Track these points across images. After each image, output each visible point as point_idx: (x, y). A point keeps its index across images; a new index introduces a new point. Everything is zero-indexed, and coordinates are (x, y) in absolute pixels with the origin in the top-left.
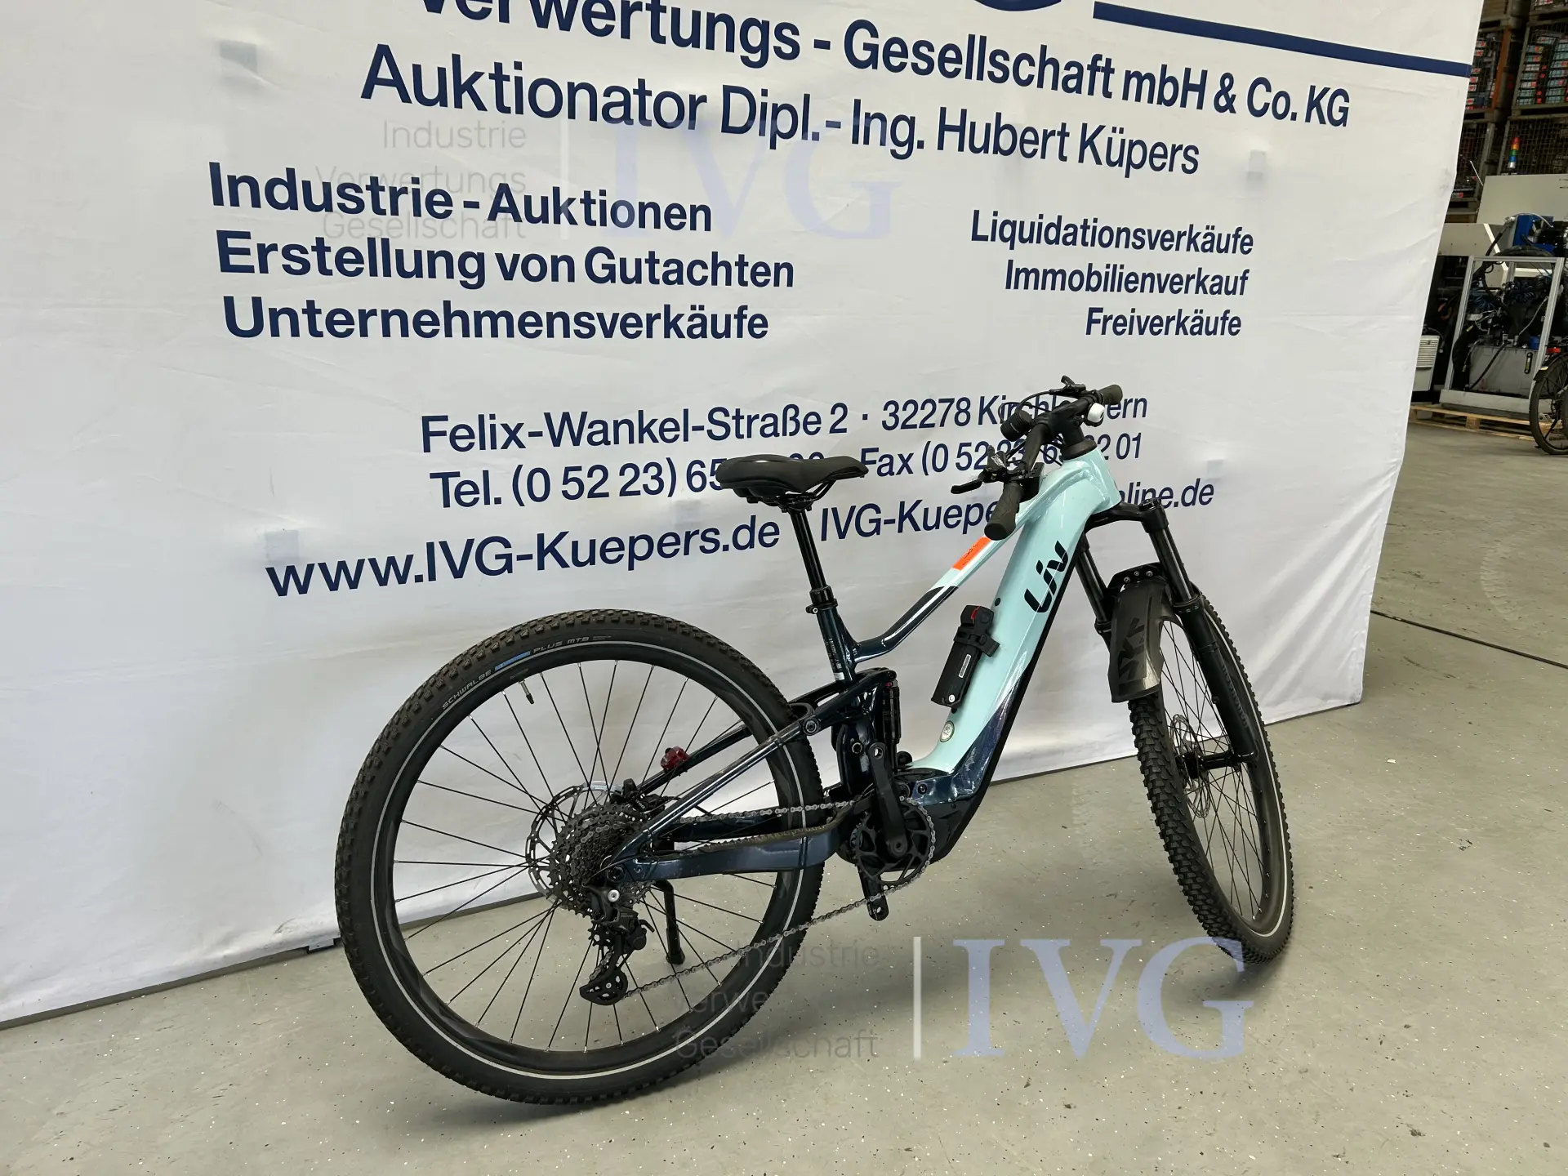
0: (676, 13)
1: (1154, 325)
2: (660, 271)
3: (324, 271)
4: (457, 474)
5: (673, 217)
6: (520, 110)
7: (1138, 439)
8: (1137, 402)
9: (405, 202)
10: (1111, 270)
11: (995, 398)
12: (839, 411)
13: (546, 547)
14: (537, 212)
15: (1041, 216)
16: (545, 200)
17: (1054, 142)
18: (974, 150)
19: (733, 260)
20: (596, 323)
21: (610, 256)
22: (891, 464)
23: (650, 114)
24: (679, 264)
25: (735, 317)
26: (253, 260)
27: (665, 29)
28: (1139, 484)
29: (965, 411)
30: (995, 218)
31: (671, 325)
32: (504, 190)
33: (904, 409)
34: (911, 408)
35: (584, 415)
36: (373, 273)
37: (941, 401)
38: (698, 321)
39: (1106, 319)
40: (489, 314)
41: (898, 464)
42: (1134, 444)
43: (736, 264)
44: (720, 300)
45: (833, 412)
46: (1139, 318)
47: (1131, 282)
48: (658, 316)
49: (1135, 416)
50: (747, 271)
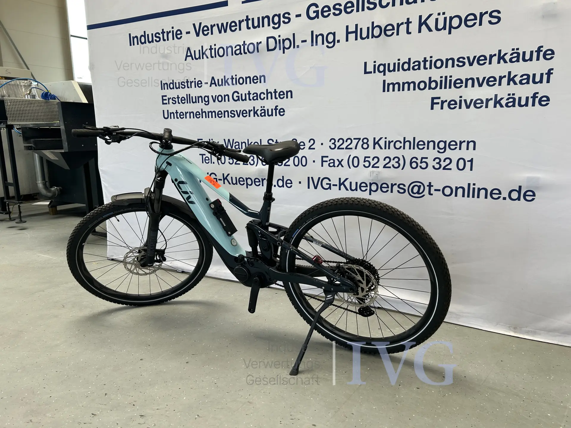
0: (253, 19)
1: (477, 104)
2: (251, 96)
3: (179, 103)
4: (205, 155)
5: (255, 80)
6: (215, 57)
7: (471, 161)
8: (468, 142)
9: (193, 84)
10: (443, 79)
11: (381, 138)
12: (312, 142)
13: (225, 177)
14: (220, 83)
15: (399, 60)
16: (222, 80)
17: (403, 28)
18: (362, 38)
19: (273, 91)
20: (235, 113)
21: (238, 93)
22: (334, 163)
23: (246, 51)
24: (257, 94)
25: (274, 109)
26: (167, 102)
27: (250, 25)
28: (474, 184)
29: (367, 143)
30: (375, 64)
31: (255, 113)
32: (213, 78)
33: (338, 141)
34: (341, 141)
35: (233, 140)
36: (187, 103)
37: (354, 139)
38: (263, 111)
39: (443, 102)
40: (211, 112)
41: (337, 163)
42: (468, 164)
43: (274, 92)
44: (270, 104)
45: (309, 142)
46: (465, 101)
47: (458, 83)
48: (252, 110)
49: (468, 149)
50: (277, 94)
